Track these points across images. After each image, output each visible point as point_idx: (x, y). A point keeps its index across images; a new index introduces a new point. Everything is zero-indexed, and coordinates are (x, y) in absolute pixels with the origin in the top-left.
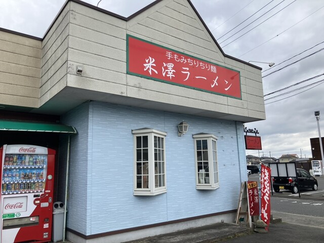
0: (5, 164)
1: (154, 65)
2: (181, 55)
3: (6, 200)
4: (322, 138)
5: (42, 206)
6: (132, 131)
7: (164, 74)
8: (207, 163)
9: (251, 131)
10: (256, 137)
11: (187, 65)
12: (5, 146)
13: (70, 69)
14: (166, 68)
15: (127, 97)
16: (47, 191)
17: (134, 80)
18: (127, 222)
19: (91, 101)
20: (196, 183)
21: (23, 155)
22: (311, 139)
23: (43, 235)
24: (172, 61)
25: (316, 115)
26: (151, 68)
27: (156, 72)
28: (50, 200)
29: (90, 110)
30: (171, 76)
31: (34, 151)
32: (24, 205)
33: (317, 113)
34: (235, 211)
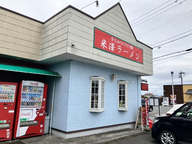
0: (22, 91)
1: (106, 44)
2: (117, 39)
3: (22, 111)
4: (174, 85)
5: (40, 115)
6: (90, 77)
7: (110, 49)
8: (125, 96)
9: (144, 81)
10: (146, 84)
11: (120, 45)
12: (23, 81)
13: (69, 44)
14: (111, 46)
15: (93, 60)
16: (42, 107)
17: (96, 51)
18: (86, 126)
19: (72, 60)
20: (118, 107)
21: (31, 86)
22: (164, 86)
23: (40, 131)
24: (114, 42)
25: (172, 74)
26: (104, 45)
27: (106, 48)
28: (44, 112)
29: (71, 65)
30: (113, 50)
31: (37, 85)
32: (31, 114)
33: (172, 73)
34: (134, 123)
